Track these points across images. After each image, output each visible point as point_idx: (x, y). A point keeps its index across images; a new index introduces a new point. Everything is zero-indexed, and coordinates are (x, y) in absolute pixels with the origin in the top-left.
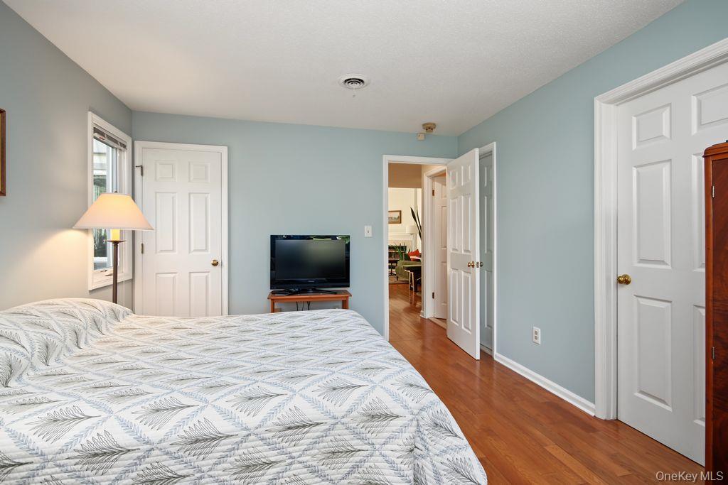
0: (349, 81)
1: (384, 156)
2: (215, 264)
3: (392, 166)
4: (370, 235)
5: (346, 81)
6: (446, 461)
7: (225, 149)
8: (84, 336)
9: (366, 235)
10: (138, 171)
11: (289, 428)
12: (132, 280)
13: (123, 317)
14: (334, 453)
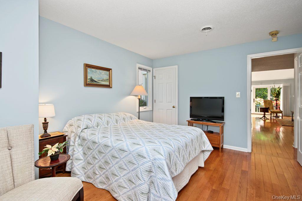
0: (204, 29)
1: (248, 55)
2: (174, 107)
3: (253, 60)
4: (239, 96)
5: (202, 30)
6: (161, 183)
7: (177, 66)
8: (119, 122)
9: (237, 97)
10: (154, 77)
11: (120, 150)
12: (153, 110)
13: (134, 119)
14: (130, 162)
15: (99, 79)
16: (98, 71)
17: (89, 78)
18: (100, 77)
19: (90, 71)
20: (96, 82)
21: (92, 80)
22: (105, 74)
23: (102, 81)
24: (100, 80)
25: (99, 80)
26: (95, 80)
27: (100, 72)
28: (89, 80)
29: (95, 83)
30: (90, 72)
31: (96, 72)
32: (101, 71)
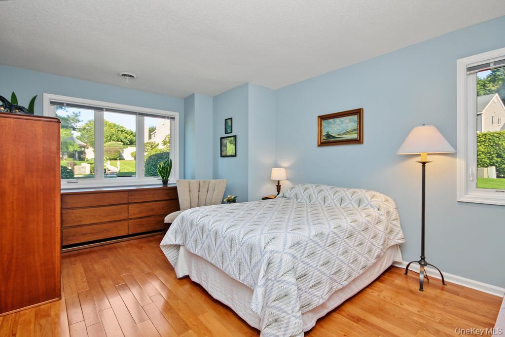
15: (339, 132)
16: (338, 120)
17: (324, 133)
18: (341, 128)
19: (327, 123)
20: (334, 137)
21: (329, 136)
22: (351, 122)
23: (343, 134)
24: (341, 133)
25: (340, 135)
26: (333, 135)
27: (341, 121)
28: (324, 138)
29: (333, 140)
30: (326, 125)
31: (335, 122)
32: (342, 119)
